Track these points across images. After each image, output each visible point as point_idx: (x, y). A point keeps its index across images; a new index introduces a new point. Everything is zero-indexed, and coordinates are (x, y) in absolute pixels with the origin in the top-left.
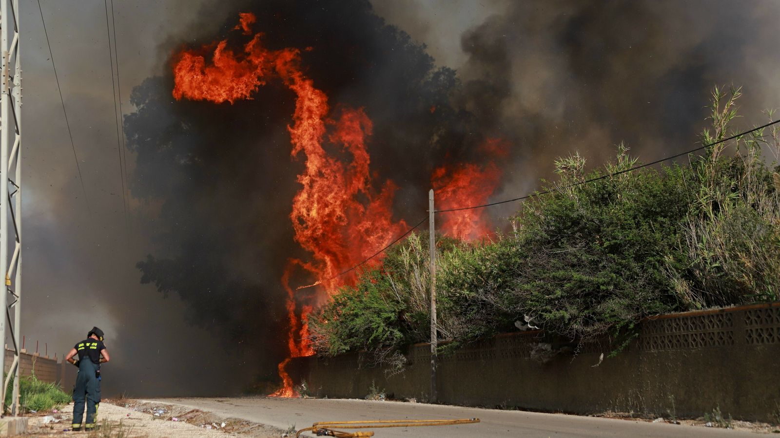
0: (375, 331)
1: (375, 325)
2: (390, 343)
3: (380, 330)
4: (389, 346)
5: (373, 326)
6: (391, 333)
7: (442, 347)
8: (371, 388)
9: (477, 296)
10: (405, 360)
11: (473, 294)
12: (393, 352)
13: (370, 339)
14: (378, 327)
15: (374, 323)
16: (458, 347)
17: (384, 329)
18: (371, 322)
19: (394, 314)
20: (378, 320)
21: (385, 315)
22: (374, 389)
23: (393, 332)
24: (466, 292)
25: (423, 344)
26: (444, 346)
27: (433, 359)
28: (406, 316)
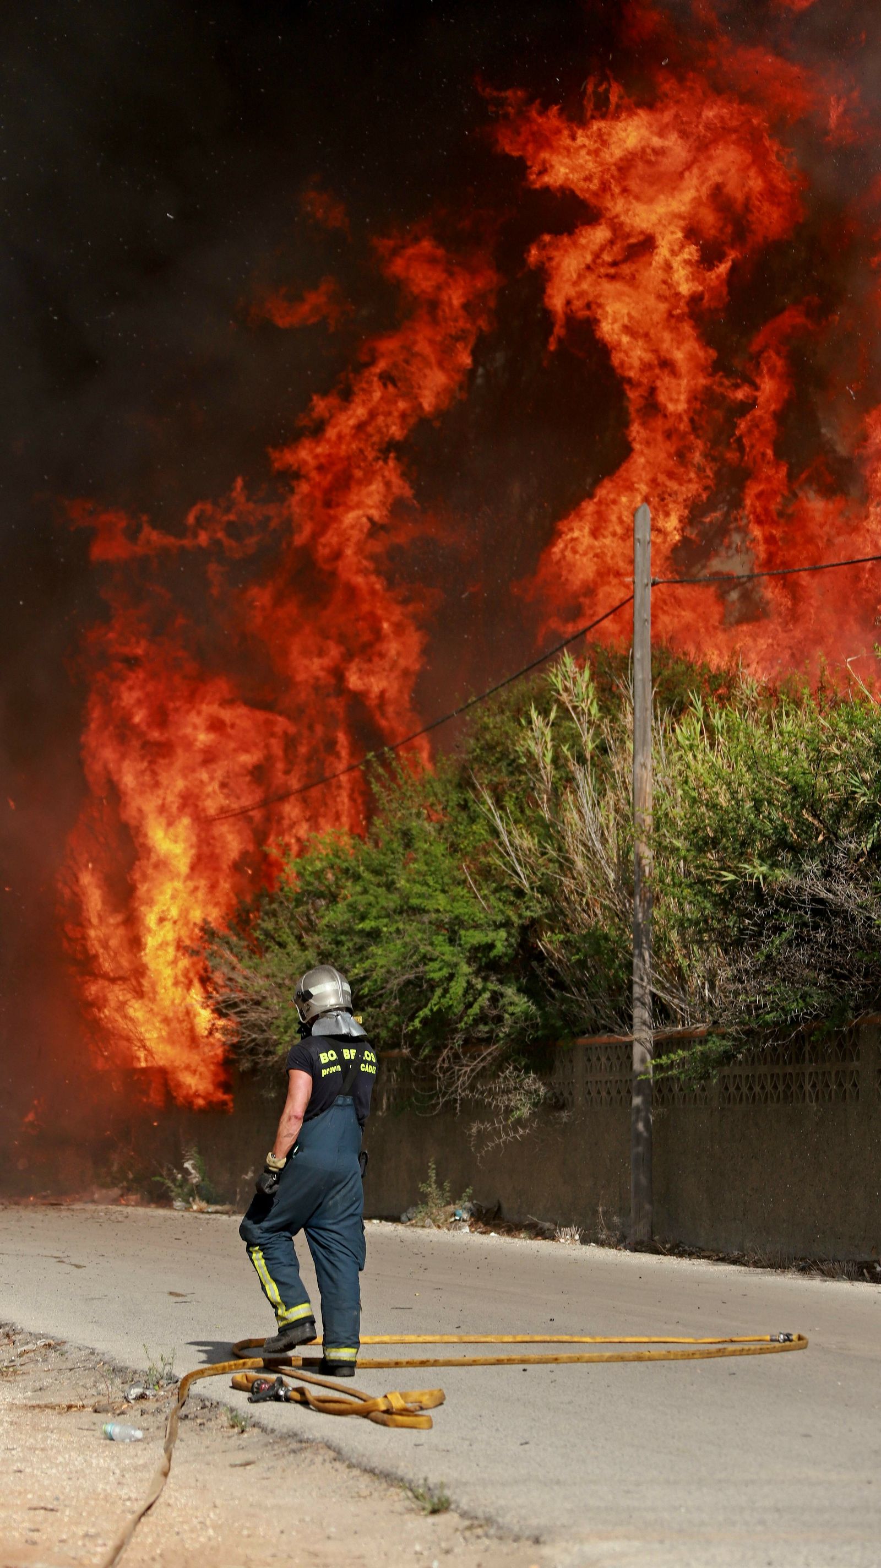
0: (439, 992)
1: (440, 969)
2: (491, 1031)
3: (458, 987)
4: (489, 1040)
5: (432, 975)
6: (496, 998)
7: (672, 1056)
8: (423, 1188)
9: (797, 882)
10: (542, 1091)
11: (783, 876)
12: (500, 1063)
13: (421, 1014)
14: (451, 977)
15: (436, 965)
16: (727, 1057)
17: (470, 985)
18: (426, 959)
19: (503, 934)
20: (447, 951)
21: (474, 938)
22: (432, 1189)
23: (502, 995)
24: (759, 869)
25: (604, 1038)
26: (680, 1052)
27: (638, 1094)
28: (548, 942)
